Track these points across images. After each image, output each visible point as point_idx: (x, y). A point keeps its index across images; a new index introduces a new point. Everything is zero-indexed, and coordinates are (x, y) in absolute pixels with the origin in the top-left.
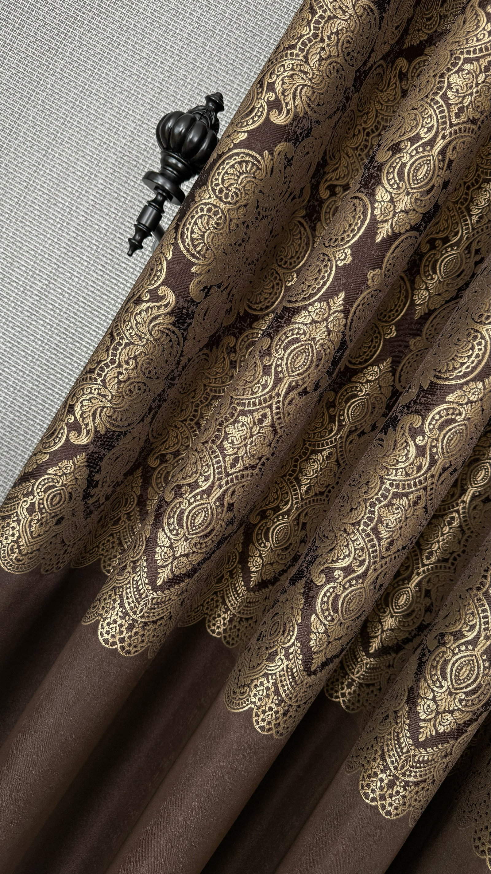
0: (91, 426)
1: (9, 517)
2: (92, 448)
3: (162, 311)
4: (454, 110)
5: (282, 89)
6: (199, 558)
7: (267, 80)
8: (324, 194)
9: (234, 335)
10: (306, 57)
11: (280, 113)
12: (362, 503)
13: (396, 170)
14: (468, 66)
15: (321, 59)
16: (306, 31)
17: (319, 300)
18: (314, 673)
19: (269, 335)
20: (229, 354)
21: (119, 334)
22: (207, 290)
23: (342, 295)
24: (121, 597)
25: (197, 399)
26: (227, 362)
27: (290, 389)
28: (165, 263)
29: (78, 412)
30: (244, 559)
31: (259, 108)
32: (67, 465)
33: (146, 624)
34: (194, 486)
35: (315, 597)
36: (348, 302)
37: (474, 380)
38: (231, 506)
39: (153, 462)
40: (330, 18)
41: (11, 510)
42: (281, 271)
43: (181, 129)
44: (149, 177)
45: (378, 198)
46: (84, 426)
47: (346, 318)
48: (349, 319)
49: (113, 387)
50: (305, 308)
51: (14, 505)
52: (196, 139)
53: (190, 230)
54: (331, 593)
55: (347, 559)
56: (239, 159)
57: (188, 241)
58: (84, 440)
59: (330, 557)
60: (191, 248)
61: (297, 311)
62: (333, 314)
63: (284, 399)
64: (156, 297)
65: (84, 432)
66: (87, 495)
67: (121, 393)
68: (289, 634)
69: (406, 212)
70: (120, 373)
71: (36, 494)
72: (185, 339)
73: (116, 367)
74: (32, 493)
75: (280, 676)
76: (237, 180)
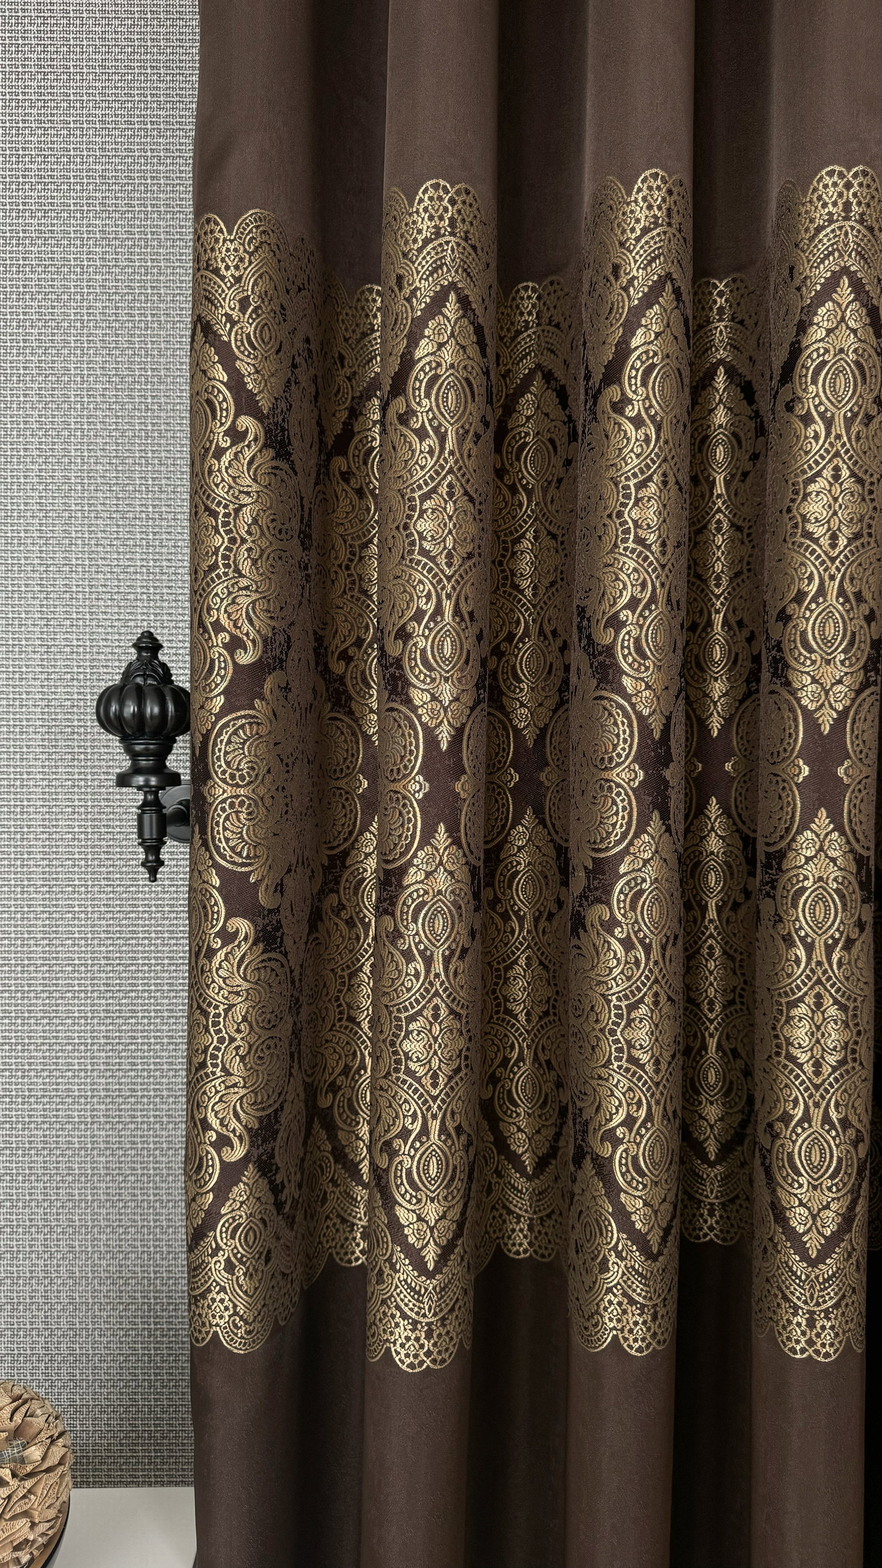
0: (239, 1129)
1: (209, 1290)
2: (255, 1153)
3: (244, 947)
4: (442, 560)
5: (231, 623)
6: (458, 1209)
7: (208, 621)
8: (338, 668)
9: (332, 891)
10: (237, 570)
11: (245, 649)
12: (600, 1035)
13: (419, 661)
14: (428, 504)
15: (254, 562)
16: (218, 541)
17: (420, 847)
18: (660, 1253)
19: (386, 912)
20: (338, 915)
21: (210, 1004)
22: (280, 888)
23: (442, 828)
24: (398, 1307)
25: (333, 993)
26: (342, 926)
27: (447, 961)
28: (216, 893)
29: (215, 1123)
30: (502, 1144)
31: (219, 658)
32: (239, 1191)
33: (443, 1319)
34: (405, 1133)
35: (612, 1171)
36: (452, 831)
37: (636, 836)
38: (459, 1129)
39: (325, 1101)
40: (237, 511)
41: (206, 1282)
42: (342, 784)
43: (131, 709)
44: (123, 781)
45: (417, 702)
46: (232, 1135)
47: (460, 846)
48: (465, 846)
49: (236, 1067)
50: (410, 863)
51: (206, 1274)
52: (156, 710)
53: (223, 840)
54: (626, 1159)
55: (621, 1110)
56: (231, 730)
57: (228, 853)
58: (238, 1151)
59: (601, 1117)
60: (238, 859)
61: (403, 871)
62: (443, 853)
63: (447, 976)
64: (228, 937)
65: (236, 1139)
66: (279, 1205)
67: (251, 1068)
68: (607, 1231)
69: (457, 699)
70: (238, 1048)
71: (224, 1247)
72: (286, 955)
73: (230, 1043)
74: (218, 1248)
75: (625, 1282)
76: (244, 753)
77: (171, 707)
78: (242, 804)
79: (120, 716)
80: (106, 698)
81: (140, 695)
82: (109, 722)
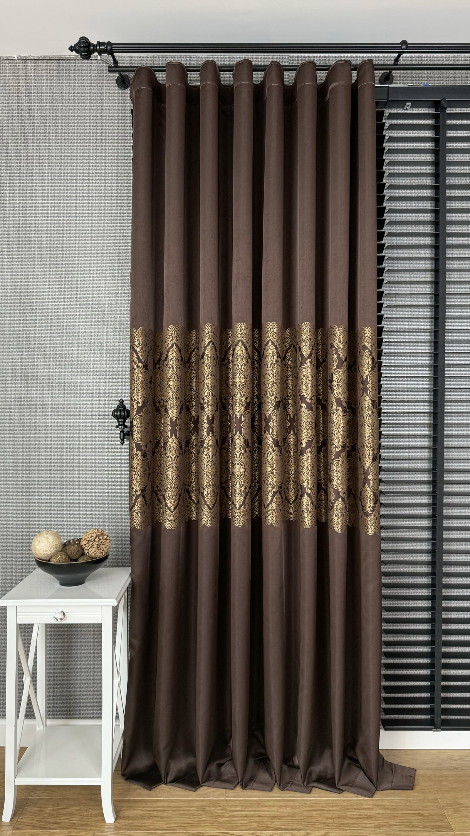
0: (139, 489)
1: (134, 518)
2: (142, 494)
3: (139, 457)
4: (173, 389)
5: (137, 399)
6: (177, 501)
7: (133, 399)
9: (157, 448)
10: (138, 390)
11: (140, 403)
13: (169, 406)
14: (171, 380)
15: (141, 388)
16: (135, 385)
17: (170, 438)
18: (212, 509)
19: (164, 450)
20: (158, 453)
21: (133, 467)
22: (146, 446)
24: (166, 518)
25: (157, 468)
26: (159, 455)
27: (175, 458)
28: (134, 447)
29: (135, 488)
31: (135, 405)
32: (139, 500)
33: (174, 520)
34: (167, 488)
35: (204, 495)
36: (175, 435)
37: (207, 436)
38: (177, 487)
39: (156, 489)
40: (138, 379)
42: (158, 427)
43: (119, 413)
44: (117, 427)
45: (169, 413)
47: (177, 438)
49: (138, 478)
50: (168, 441)
51: (133, 515)
52: (123, 414)
53: (136, 438)
54: (206, 492)
55: (205, 484)
56: (137, 418)
57: (137, 440)
58: (139, 493)
59: (202, 485)
61: (167, 442)
62: (174, 439)
63: (175, 461)
64: (137, 455)
65: (138, 491)
66: (146, 504)
67: (141, 478)
68: (203, 505)
69: (176, 413)
70: (139, 475)
72: (147, 459)
73: (137, 474)
74: (135, 510)
75: (207, 514)
76: (139, 422)
77: (126, 413)
78: (139, 431)
79: (117, 415)
80: (114, 411)
81: (120, 411)
82: (114, 416)
